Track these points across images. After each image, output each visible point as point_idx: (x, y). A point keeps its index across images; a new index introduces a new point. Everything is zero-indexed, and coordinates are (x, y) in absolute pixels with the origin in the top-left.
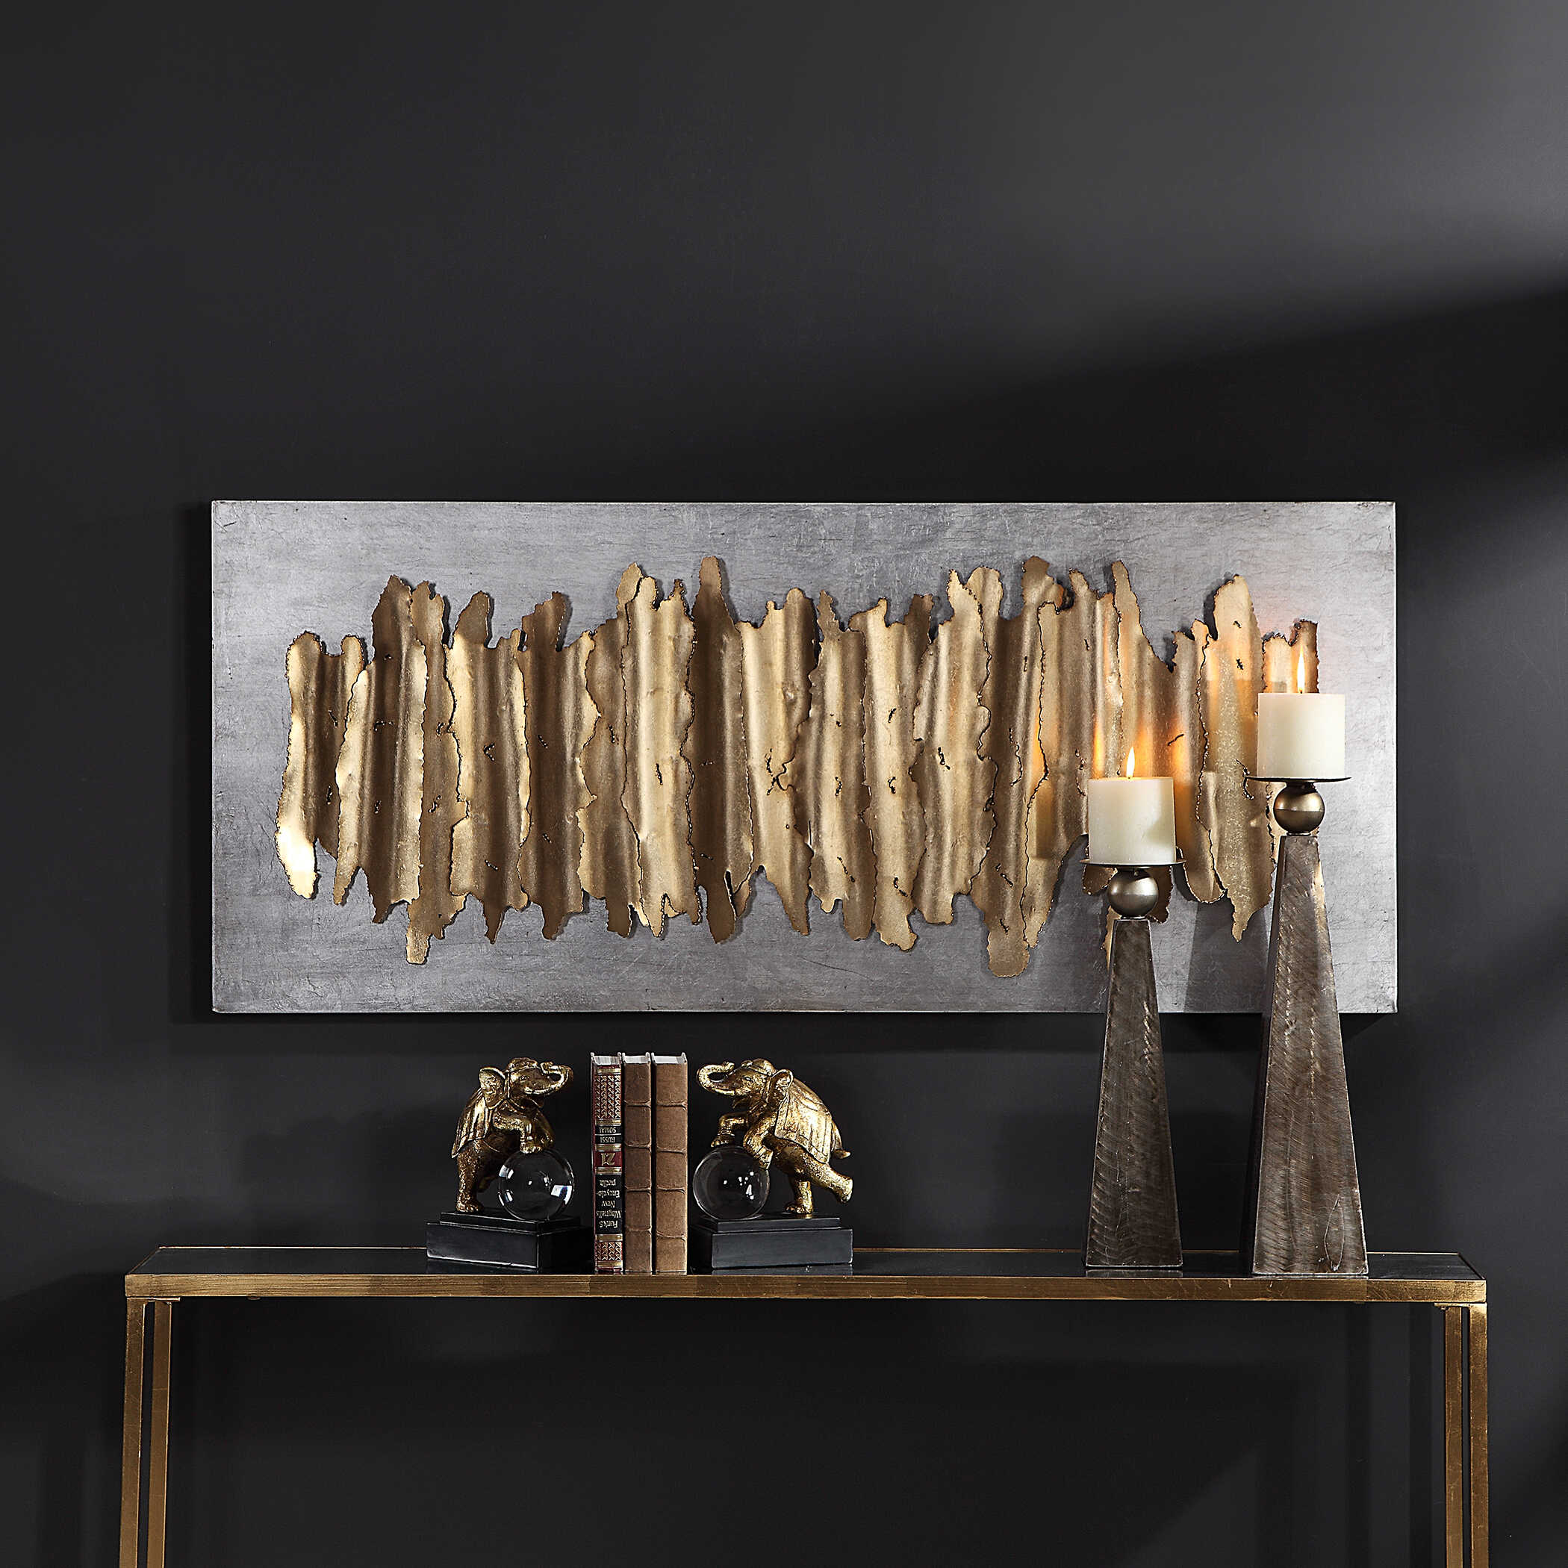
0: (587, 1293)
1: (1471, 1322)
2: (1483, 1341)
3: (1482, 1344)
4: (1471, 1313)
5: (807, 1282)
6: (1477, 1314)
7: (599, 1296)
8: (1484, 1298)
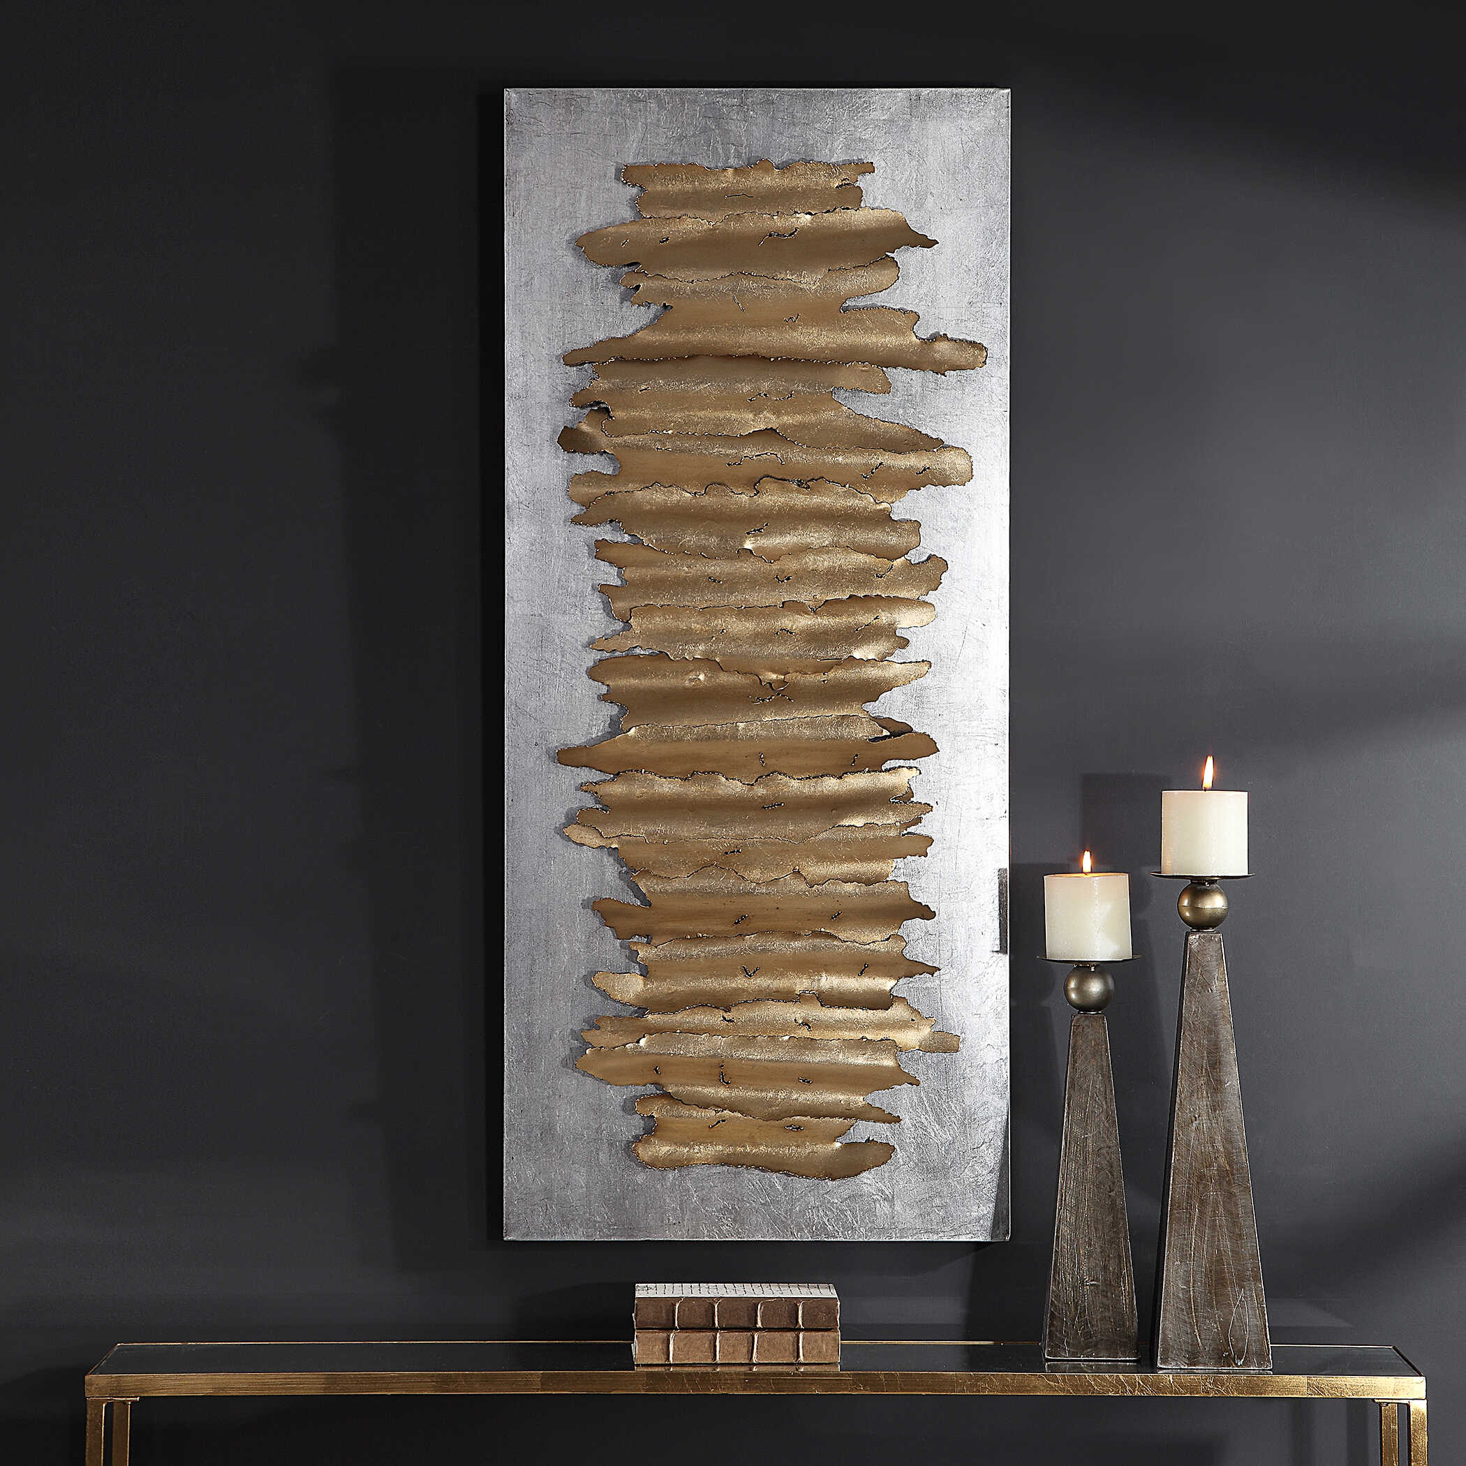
0: (538, 1390)
1: (1412, 1419)
2: (1424, 1437)
3: (1422, 1440)
4: (1412, 1409)
5: (754, 1377)
6: (1418, 1412)
7: (550, 1393)
8: (1424, 1396)
